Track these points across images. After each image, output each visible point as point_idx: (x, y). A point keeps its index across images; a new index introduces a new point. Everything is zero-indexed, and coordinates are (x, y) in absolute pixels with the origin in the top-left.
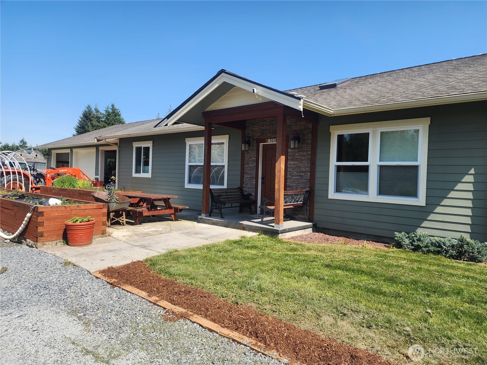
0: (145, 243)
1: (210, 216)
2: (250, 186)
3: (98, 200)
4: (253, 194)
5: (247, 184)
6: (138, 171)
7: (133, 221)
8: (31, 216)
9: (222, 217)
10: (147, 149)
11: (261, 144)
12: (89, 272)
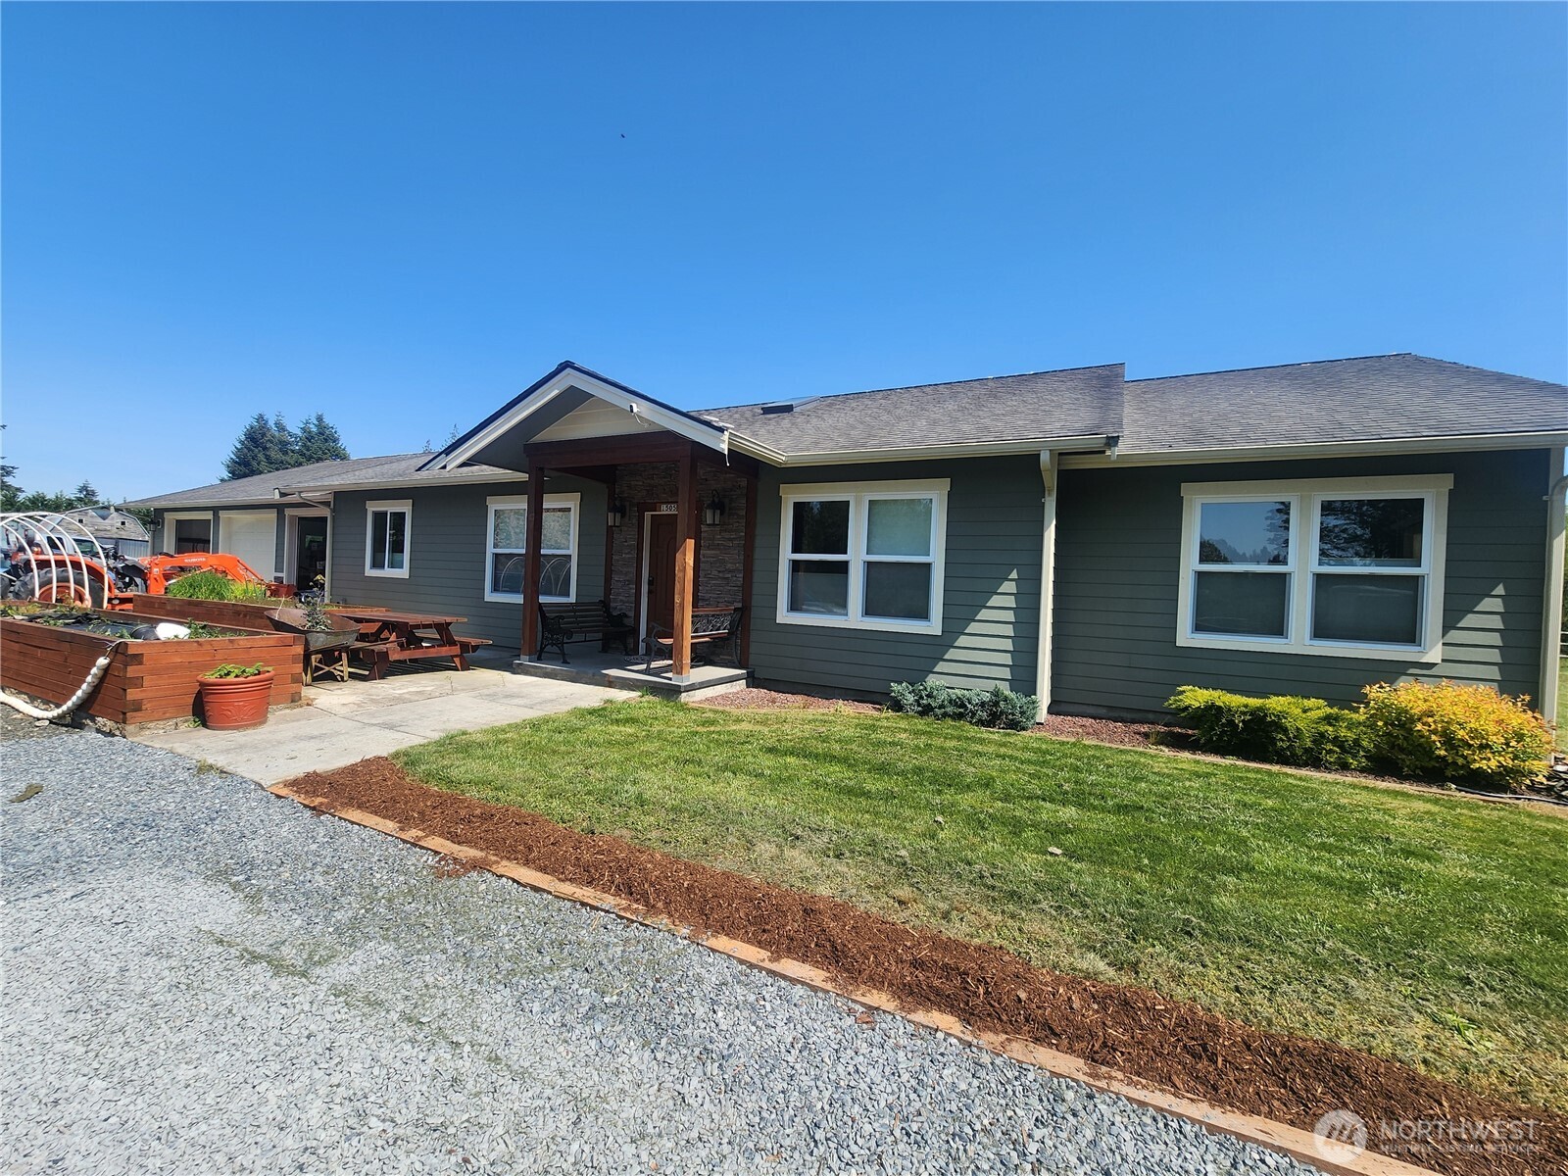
0: (395, 718)
1: (539, 659)
2: (624, 598)
3: (280, 626)
4: (632, 614)
5: (618, 594)
6: (377, 564)
7: (367, 673)
8: (109, 664)
9: (565, 662)
11: (647, 515)
12: (260, 785)
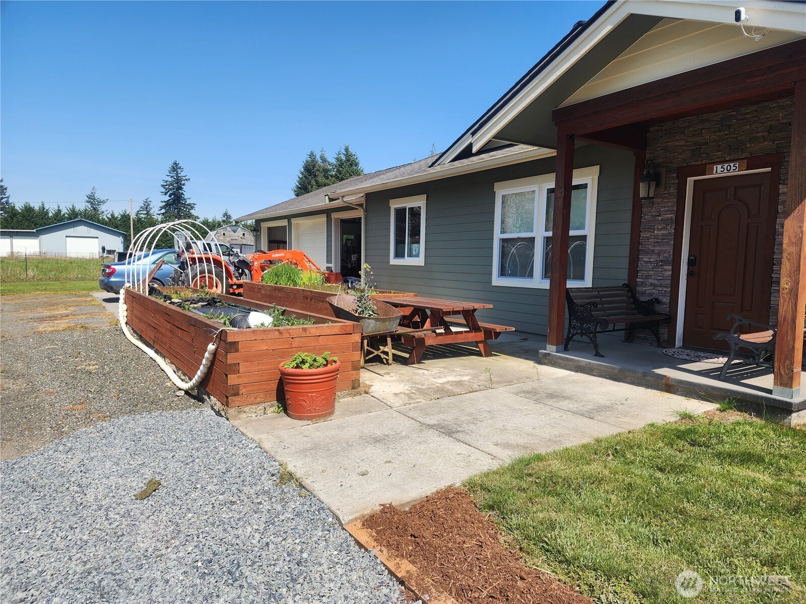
1: (566, 349)
2: (656, 282)
3: (340, 313)
4: (666, 300)
5: (648, 277)
6: (399, 254)
7: (407, 356)
8: (216, 350)
9: (598, 355)
10: (415, 213)
11: (690, 180)
12: (338, 519)
